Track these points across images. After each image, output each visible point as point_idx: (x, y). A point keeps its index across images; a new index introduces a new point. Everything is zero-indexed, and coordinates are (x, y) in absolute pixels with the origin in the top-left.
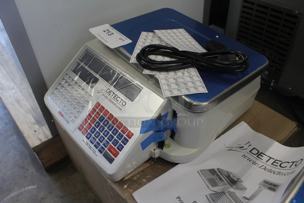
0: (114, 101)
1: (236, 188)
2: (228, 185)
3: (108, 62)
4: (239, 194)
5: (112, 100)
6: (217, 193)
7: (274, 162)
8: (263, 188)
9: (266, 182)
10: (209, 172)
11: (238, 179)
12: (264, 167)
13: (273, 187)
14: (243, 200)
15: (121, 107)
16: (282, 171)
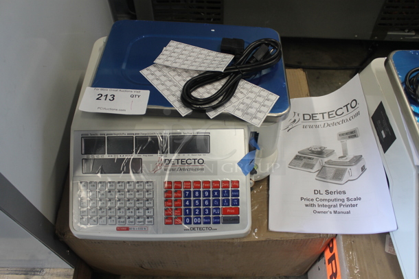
0: (186, 167)
1: (327, 156)
2: (320, 159)
3: (134, 132)
4: (333, 158)
5: (182, 167)
6: (320, 171)
7: (329, 115)
8: (344, 140)
9: (341, 135)
10: (297, 161)
11: (320, 148)
12: (326, 125)
14: (341, 160)
15: (200, 167)
16: (344, 118)
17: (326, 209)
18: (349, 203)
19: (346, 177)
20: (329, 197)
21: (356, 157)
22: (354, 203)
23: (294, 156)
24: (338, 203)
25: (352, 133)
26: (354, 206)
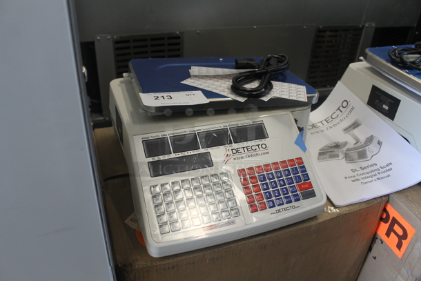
0: (253, 154)
1: (344, 146)
2: (340, 150)
3: (196, 129)
4: (350, 146)
5: (249, 154)
6: (346, 157)
7: (327, 121)
8: (351, 132)
9: (346, 130)
10: (322, 156)
11: (335, 143)
12: (329, 128)
13: (355, 125)
14: (357, 145)
15: (265, 151)
16: (341, 118)
17: (370, 179)
18: (385, 169)
19: (369, 154)
20: (365, 171)
21: (368, 138)
22: (387, 168)
23: (317, 154)
24: (376, 172)
25: (354, 124)
26: (389, 170)
